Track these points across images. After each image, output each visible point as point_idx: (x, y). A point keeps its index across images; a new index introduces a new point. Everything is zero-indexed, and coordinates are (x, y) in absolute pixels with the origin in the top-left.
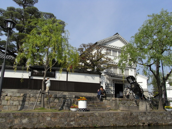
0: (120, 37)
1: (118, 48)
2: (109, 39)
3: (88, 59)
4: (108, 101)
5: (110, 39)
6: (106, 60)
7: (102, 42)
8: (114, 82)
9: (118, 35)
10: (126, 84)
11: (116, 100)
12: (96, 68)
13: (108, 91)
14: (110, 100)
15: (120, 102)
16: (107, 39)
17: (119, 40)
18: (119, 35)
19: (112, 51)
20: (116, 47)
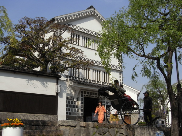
0: (97, 15)
1: (92, 33)
2: (77, 15)
3: (36, 50)
4: (72, 128)
5: (79, 15)
6: (70, 53)
7: (63, 19)
8: (83, 94)
9: (92, 9)
10: (104, 99)
11: (88, 126)
12: (50, 65)
13: (72, 111)
14: (75, 127)
15: (96, 130)
16: (74, 15)
17: (94, 19)
18: (94, 9)
19: (81, 38)
20: (88, 31)
